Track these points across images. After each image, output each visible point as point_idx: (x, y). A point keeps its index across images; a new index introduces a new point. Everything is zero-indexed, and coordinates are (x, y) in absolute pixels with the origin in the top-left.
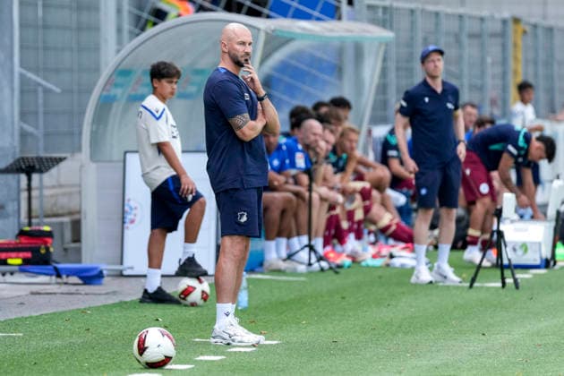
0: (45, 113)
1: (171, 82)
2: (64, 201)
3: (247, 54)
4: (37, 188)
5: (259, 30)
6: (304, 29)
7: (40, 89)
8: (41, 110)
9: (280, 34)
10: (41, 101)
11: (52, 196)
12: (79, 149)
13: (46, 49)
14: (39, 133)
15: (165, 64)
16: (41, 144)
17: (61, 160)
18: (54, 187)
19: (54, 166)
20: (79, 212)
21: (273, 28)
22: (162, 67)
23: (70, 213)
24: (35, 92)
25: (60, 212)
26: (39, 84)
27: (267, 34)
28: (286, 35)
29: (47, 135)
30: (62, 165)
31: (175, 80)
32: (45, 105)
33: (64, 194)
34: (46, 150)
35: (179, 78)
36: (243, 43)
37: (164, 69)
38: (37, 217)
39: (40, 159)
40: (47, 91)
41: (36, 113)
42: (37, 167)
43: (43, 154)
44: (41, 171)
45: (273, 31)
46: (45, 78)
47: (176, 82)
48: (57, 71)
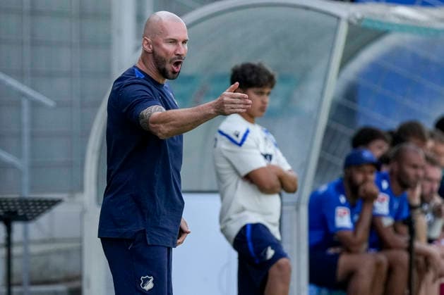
0: (33, 136)
1: (261, 93)
2: (57, 261)
3: (180, 56)
4: (20, 243)
5: (339, 18)
6: (404, 18)
7: (25, 103)
8: (26, 131)
9: (369, 24)
10: (26, 119)
11: (42, 254)
12: (81, 188)
13: (35, 43)
14: (22, 164)
15: (252, 67)
16: (26, 179)
17: (54, 203)
18: (44, 242)
19: (44, 211)
20: (79, 278)
21: (359, 16)
22: (249, 71)
23: (68, 279)
24: (18, 105)
25: (54, 277)
26: (23, 95)
27: (350, 24)
28: (377, 26)
29: (34, 167)
30: (57, 209)
31: (267, 90)
32: (33, 123)
33: (59, 252)
34: (33, 188)
35: (272, 86)
36: (174, 41)
37: (251, 74)
38: (19, 284)
39: (24, 202)
40: (35, 104)
41: (19, 135)
42: (20, 212)
43: (27, 194)
44: (25, 219)
45: (360, 20)
46: (33, 87)
47: (268, 94)
48: (50, 75)
